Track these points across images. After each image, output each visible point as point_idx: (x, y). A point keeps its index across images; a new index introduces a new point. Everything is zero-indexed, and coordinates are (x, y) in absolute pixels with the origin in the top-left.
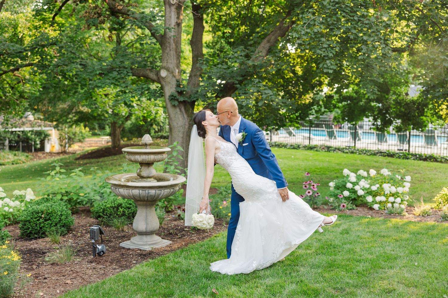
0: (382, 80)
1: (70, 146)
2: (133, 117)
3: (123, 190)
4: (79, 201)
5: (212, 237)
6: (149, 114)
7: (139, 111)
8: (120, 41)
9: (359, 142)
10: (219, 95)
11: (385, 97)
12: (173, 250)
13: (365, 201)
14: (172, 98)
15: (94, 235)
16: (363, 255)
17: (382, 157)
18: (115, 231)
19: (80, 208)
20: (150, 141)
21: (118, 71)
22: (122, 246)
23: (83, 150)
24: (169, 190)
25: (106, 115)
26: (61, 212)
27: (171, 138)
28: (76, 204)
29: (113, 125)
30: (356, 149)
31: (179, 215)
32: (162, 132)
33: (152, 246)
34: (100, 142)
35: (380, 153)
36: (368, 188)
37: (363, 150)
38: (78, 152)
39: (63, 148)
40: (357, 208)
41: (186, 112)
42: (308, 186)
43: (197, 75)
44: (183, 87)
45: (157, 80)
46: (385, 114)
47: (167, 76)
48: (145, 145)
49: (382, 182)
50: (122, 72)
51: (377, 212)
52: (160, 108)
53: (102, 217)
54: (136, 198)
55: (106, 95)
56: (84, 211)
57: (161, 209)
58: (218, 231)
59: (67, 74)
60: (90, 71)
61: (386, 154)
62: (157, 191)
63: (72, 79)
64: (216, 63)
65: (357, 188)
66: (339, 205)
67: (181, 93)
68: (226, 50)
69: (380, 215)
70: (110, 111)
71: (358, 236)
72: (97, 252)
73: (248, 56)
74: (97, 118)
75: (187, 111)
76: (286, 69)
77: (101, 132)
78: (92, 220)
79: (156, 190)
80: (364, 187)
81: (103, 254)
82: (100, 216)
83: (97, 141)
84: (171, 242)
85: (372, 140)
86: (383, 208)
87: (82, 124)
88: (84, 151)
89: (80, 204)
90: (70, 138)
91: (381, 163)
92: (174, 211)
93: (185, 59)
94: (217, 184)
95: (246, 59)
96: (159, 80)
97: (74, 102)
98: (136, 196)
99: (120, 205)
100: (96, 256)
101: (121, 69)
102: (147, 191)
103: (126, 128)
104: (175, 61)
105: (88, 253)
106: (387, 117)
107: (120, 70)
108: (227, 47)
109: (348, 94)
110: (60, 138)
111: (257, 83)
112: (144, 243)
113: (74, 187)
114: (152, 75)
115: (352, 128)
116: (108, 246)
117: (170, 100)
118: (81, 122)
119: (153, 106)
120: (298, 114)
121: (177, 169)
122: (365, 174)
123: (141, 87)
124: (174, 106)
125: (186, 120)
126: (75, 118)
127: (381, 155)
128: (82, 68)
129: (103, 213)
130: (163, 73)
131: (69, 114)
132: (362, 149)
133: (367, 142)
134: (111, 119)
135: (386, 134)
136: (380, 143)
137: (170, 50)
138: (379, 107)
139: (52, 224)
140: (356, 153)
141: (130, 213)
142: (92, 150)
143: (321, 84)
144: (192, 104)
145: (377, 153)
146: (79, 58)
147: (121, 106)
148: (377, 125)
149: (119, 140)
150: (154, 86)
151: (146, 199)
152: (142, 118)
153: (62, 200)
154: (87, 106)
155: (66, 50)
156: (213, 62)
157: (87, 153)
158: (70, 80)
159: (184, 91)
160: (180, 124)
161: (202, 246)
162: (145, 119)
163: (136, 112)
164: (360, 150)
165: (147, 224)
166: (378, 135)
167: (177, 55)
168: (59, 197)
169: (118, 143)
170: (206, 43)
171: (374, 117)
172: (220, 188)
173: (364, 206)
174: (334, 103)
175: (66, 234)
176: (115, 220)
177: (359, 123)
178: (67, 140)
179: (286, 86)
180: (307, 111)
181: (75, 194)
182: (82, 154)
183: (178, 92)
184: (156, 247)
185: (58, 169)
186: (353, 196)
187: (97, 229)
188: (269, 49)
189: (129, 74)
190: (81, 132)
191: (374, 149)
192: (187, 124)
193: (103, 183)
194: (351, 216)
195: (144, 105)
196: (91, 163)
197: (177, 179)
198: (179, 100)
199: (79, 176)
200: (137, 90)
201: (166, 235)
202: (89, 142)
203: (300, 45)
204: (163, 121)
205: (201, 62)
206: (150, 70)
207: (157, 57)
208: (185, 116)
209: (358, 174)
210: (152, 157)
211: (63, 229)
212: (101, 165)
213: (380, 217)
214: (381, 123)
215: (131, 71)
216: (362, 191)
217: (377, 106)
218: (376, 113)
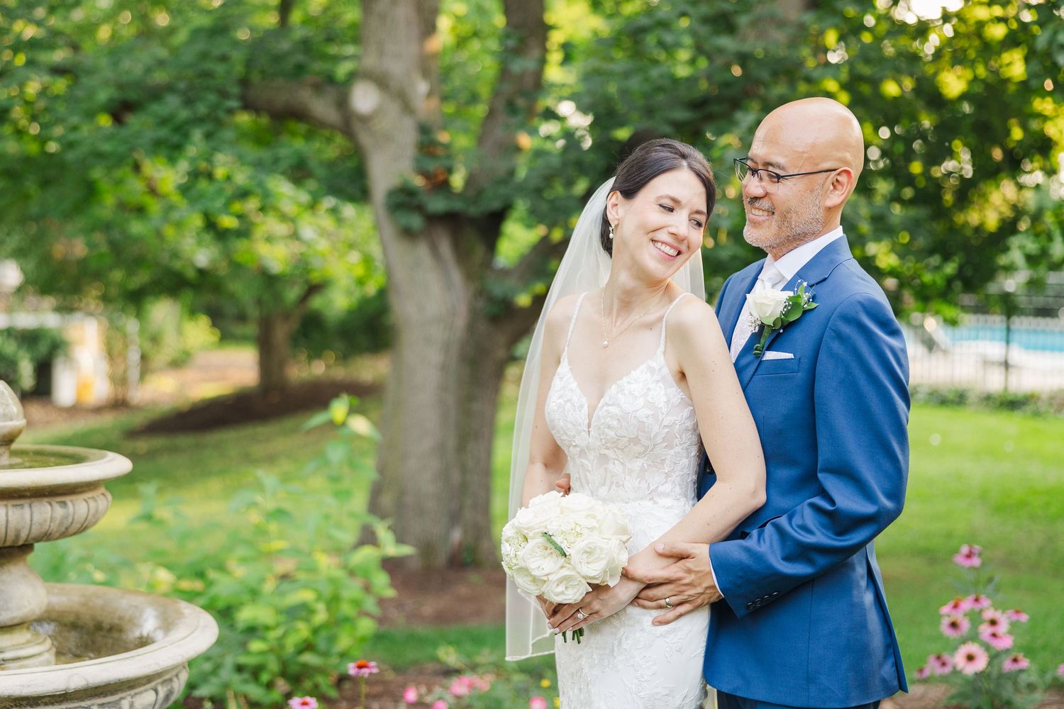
14: (403, 200)
39: (119, 389)
42: (965, 625)
47: (378, 109)
75: (462, 255)
96: (347, 124)
104: (417, 48)
117: (395, 210)
120: (954, 269)
124: (407, 233)
125: (461, 291)
130: (364, 99)
137: (396, 3)
144: (491, 225)
160: (434, 308)
169: (280, 376)
180: (991, 258)
183: (426, 174)
189: (229, 104)
198: (430, 209)
206: (316, 85)
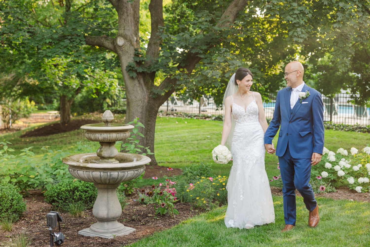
0: (362, 47)
1: (14, 122)
2: (84, 90)
3: (82, 172)
4: (29, 183)
5: (180, 224)
6: (103, 86)
7: (91, 83)
8: (70, 5)
9: (336, 116)
10: (181, 65)
11: (365, 67)
12: (137, 239)
13: (346, 182)
14: (130, 69)
15: (52, 223)
16: (349, 244)
17: (362, 133)
18: (72, 217)
19: (29, 191)
20: (112, 117)
21: (69, 40)
22: (81, 234)
23: (28, 126)
24: (133, 172)
25: (56, 88)
26: (12, 196)
27: (129, 113)
28: (26, 187)
29: (63, 99)
30: (332, 124)
31: (143, 200)
32: (116, 106)
33: (114, 234)
34: (47, 118)
35: (360, 129)
36: (349, 169)
37: (340, 126)
38: (23, 129)
39: (6, 124)
40: (337, 190)
41: (145, 85)
43: (157, 43)
44: (142, 57)
45: (113, 49)
46: (365, 85)
47: (124, 44)
48: (107, 122)
49: (365, 162)
50: (74, 40)
51: (360, 195)
52: (115, 79)
53: (57, 201)
54: (96, 180)
55: (55, 66)
56: (35, 195)
57: (120, 192)
58: (185, 217)
59: (13, 42)
60: (39, 39)
61: (366, 130)
62: (120, 173)
63: (19, 48)
64: (176, 30)
65: (337, 168)
66: (317, 188)
67: (139, 63)
68: (187, 15)
69: (363, 199)
70: (60, 83)
71: (342, 222)
72: (55, 240)
73: (212, 22)
74: (45, 91)
75: (146, 83)
76: (256, 36)
77: (47, 106)
78: (45, 205)
79: (118, 172)
80: (344, 167)
81: (61, 243)
82: (54, 201)
83: (43, 116)
84: (134, 230)
85: (350, 114)
86: (366, 191)
87: (27, 98)
88: (30, 128)
89: (30, 187)
90: (13, 113)
91: (360, 139)
92: (134, 194)
93: (142, 25)
94: (179, 164)
95: (212, 25)
96: (115, 49)
97: (20, 73)
98: (97, 178)
99: (76, 188)
100: (53, 245)
101: (73, 37)
102: (109, 173)
103: (76, 102)
104: (133, 28)
105: (44, 241)
106: (367, 89)
107: (72, 39)
108: (189, 12)
109: (323, 64)
110: (3, 113)
111: (224, 52)
112: (105, 231)
113: (24, 168)
114: (108, 44)
115: (327, 101)
116: (66, 234)
117: (128, 72)
118: (26, 96)
119: (107, 78)
120: (268, 86)
121: (138, 148)
122: (345, 152)
123: (95, 57)
124: (132, 78)
125: (146, 93)
126: (20, 91)
127: (360, 131)
128: (30, 36)
129: (58, 198)
130: (120, 42)
131: (13, 86)
132: (339, 124)
133: (344, 116)
134: (60, 92)
135: (366, 108)
136: (359, 118)
137: (128, 16)
138: (358, 77)
139: (2, 209)
140: (332, 129)
141: (87, 197)
142: (39, 126)
143: (292, 52)
144: (153, 76)
145: (356, 129)
146: (26, 25)
147: (72, 77)
148: (356, 97)
149: (69, 116)
150: (109, 56)
151: (108, 182)
152: (94, 91)
153: (10, 182)
154: (33, 77)
155: (13, 16)
156: (173, 29)
157: (33, 130)
158: (16, 50)
159: (143, 61)
160: (139, 97)
161: (169, 234)
162: (98, 92)
163: (89, 84)
164: (337, 125)
165: (108, 209)
166: (356, 108)
167: (135, 21)
168: (8, 179)
169: (68, 118)
170: (165, 7)
171: (352, 88)
172: (184, 168)
173: (344, 189)
174: (308, 73)
175: (18, 220)
176: (71, 205)
177: (336, 95)
178: (10, 116)
179: (254, 55)
180: (278, 83)
181: (25, 175)
182: (28, 131)
183: (136, 62)
184: (119, 235)
185: (6, 148)
186: (333, 177)
187: (54, 216)
188: (237, 14)
189: (82, 42)
190: (26, 107)
191: (353, 124)
192: (146, 97)
193: (56, 164)
194: (331, 200)
195: (97, 77)
196: (38, 141)
197: (141, 159)
198: (138, 71)
199: (29, 155)
200: (91, 60)
201: (128, 222)
202: (34, 117)
203: (269, 9)
204: (117, 94)
205: (161, 30)
206: (105, 38)
207: (111, 22)
208: (145, 89)
209: (338, 152)
210: (114, 135)
211: (14, 215)
212: (49, 143)
213: (364, 200)
214: (360, 95)
215: (84, 39)
216: (342, 171)
217: (355, 76)
218: (355, 84)
